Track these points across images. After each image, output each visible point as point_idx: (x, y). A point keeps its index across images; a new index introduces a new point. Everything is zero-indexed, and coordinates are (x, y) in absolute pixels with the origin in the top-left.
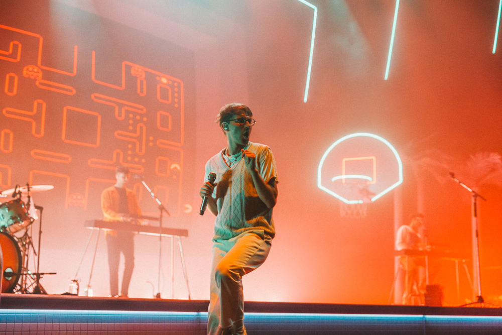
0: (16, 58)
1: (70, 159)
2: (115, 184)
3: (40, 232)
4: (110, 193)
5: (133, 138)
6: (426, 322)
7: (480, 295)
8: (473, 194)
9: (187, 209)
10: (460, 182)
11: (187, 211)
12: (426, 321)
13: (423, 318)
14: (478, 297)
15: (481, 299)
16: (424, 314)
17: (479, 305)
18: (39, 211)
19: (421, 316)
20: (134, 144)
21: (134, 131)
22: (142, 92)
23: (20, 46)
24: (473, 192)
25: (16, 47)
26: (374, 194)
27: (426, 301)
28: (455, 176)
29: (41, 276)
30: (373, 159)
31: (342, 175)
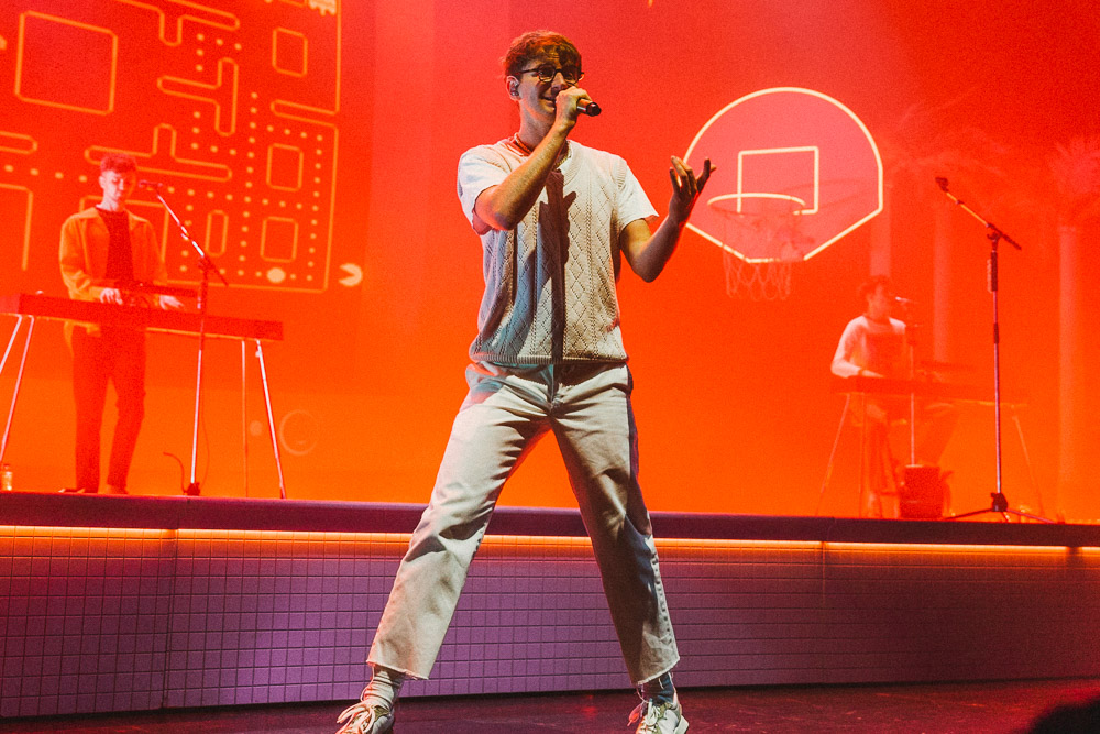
1: (35, 146)
2: (100, 202)
4: (83, 225)
5: (204, 92)
6: (829, 559)
7: (997, 491)
8: (990, 231)
9: (347, 275)
10: (959, 202)
11: (348, 282)
12: (828, 554)
13: (821, 548)
14: (993, 495)
15: (1000, 503)
16: (823, 540)
17: (995, 517)
19: (818, 543)
20: (207, 110)
21: (209, 76)
24: (990, 225)
26: (812, 243)
27: (903, 508)
28: (948, 187)
30: (813, 152)
31: (736, 193)
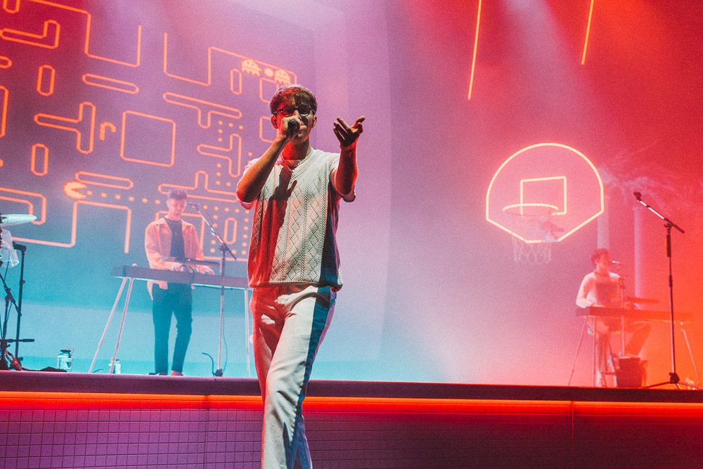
0: (52, 44)
1: (132, 185)
2: (166, 215)
3: (22, 282)
4: (158, 228)
5: (223, 153)
6: (576, 411)
7: (673, 372)
8: (666, 223)
10: (648, 206)
12: (575, 409)
13: (571, 405)
14: (670, 374)
15: (675, 378)
16: (572, 400)
17: (672, 387)
18: (20, 251)
19: (569, 402)
20: (225, 163)
21: (226, 144)
22: (236, 89)
23: (58, 27)
24: (666, 219)
25: (52, 27)
27: (619, 381)
28: (641, 198)
29: (8, 344)
30: (563, 180)
31: (519, 203)
